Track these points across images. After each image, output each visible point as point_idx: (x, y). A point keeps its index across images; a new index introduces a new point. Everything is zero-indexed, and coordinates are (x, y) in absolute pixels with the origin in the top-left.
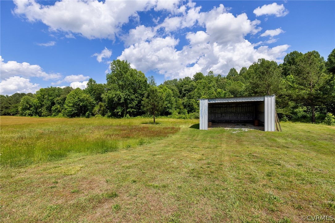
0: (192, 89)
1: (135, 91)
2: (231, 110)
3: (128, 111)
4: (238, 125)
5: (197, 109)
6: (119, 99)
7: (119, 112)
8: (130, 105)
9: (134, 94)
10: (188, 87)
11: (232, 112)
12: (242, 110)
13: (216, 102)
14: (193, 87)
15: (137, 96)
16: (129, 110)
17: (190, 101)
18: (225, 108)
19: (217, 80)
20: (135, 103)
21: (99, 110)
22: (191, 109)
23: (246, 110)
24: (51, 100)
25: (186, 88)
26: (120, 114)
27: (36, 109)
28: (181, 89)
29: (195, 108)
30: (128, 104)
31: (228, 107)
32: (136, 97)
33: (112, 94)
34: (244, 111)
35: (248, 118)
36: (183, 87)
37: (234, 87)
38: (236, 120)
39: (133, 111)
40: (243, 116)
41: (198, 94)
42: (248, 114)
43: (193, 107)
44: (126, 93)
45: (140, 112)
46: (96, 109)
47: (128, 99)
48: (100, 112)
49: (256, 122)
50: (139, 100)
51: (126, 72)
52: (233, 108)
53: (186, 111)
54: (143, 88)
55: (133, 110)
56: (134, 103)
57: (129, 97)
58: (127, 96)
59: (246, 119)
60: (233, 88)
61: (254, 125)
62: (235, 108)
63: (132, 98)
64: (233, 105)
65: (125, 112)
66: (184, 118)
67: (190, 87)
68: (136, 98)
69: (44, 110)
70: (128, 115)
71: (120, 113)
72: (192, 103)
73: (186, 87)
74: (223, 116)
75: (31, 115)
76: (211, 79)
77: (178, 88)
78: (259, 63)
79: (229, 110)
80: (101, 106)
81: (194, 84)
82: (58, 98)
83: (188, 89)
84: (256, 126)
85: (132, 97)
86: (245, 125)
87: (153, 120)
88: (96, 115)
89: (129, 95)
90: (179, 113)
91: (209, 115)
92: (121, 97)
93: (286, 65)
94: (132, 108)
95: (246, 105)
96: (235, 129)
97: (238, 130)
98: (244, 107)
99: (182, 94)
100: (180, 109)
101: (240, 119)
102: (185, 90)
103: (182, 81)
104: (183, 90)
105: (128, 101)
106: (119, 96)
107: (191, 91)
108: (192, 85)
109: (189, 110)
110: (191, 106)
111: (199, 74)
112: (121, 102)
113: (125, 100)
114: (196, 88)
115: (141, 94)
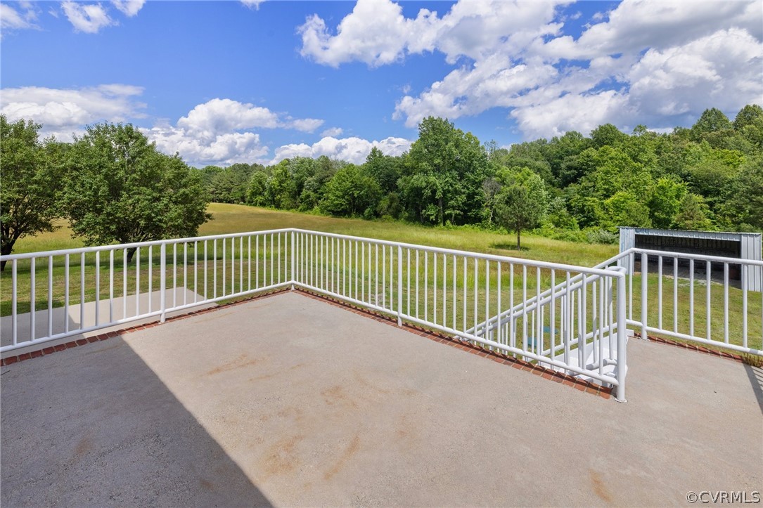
0: (587, 165)
1: (462, 176)
3: (446, 213)
5: (603, 219)
6: (434, 192)
7: (432, 215)
8: (451, 203)
9: (460, 180)
10: (576, 160)
14: (591, 161)
15: (465, 184)
16: (449, 212)
17: (586, 200)
20: (462, 198)
21: (389, 207)
22: (588, 218)
24: (297, 179)
25: (572, 163)
26: (434, 219)
27: (273, 194)
28: (558, 164)
29: (598, 217)
30: (448, 201)
32: (464, 188)
33: (418, 180)
36: (561, 158)
39: (456, 214)
43: (592, 215)
44: (447, 180)
45: (470, 217)
46: (384, 204)
47: (449, 192)
48: (390, 211)
50: (469, 193)
51: (447, 141)
53: (575, 220)
54: (479, 168)
55: (458, 212)
56: (459, 199)
57: (450, 187)
58: (448, 186)
60: (709, 171)
63: (455, 188)
65: (441, 215)
66: (573, 240)
67: (581, 160)
69: (285, 198)
70: (448, 222)
72: (592, 206)
73: (571, 160)
75: (263, 205)
76: (641, 147)
77: (548, 160)
80: (392, 200)
81: (593, 154)
82: (310, 179)
83: (576, 165)
85: (456, 186)
88: (384, 216)
89: (451, 184)
90: (557, 224)
92: (437, 187)
94: (453, 208)
99: (560, 176)
100: (560, 216)
102: (569, 168)
103: (558, 142)
104: (563, 166)
105: (449, 195)
106: (434, 185)
107: (585, 170)
108: (588, 156)
109: (583, 219)
110: (589, 213)
111: (606, 130)
112: (436, 197)
113: (445, 193)
114: (598, 163)
115: (474, 183)
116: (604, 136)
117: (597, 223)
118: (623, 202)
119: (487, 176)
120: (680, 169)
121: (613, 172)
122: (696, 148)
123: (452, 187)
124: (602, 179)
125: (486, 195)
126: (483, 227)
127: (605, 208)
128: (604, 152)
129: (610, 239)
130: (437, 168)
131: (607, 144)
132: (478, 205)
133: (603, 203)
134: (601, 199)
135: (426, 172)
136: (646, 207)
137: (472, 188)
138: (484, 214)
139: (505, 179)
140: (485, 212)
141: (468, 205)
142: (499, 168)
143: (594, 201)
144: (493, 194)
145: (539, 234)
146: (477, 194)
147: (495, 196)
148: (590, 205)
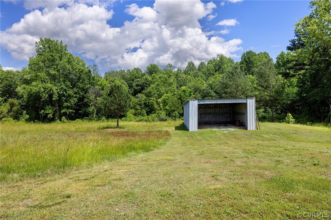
0: (146, 84)
1: (74, 86)
2: (210, 111)
3: (62, 112)
5: (157, 110)
6: (51, 96)
7: (49, 114)
8: (65, 104)
9: (72, 88)
10: (141, 81)
11: (211, 113)
12: (221, 111)
13: (206, 103)
14: (148, 81)
15: (76, 91)
16: (65, 111)
17: (149, 99)
18: (205, 109)
19: (177, 75)
20: (73, 101)
21: (9, 111)
22: (151, 109)
23: (224, 111)
25: (139, 83)
26: (52, 117)
28: (131, 84)
29: (156, 109)
30: (63, 103)
31: (207, 108)
32: (76, 93)
33: (36, 87)
34: (222, 112)
35: (226, 119)
36: (133, 80)
37: (196, 84)
38: (214, 121)
39: (69, 112)
40: (221, 117)
41: (157, 91)
42: (226, 115)
43: (153, 107)
44: (61, 86)
45: (80, 114)
46: (4, 109)
47: (64, 96)
48: (11, 114)
49: (237, 123)
50: (80, 97)
51: (61, 58)
52: (212, 109)
53: (144, 111)
54: (86, 80)
55: (71, 111)
56: (72, 101)
57: (65, 93)
58: (63, 91)
59: (224, 120)
61: (235, 126)
62: (213, 109)
63: (69, 94)
64: (212, 106)
65: (57, 114)
67: (143, 81)
68: (74, 94)
70: (64, 118)
71: (50, 116)
72: (153, 102)
73: (138, 81)
74: (203, 118)
76: (170, 74)
77: (126, 82)
78: (218, 59)
79: (208, 111)
80: (12, 105)
81: (149, 78)
83: (141, 84)
84: (238, 126)
85: (69, 92)
86: (226, 126)
87: (116, 124)
88: (4, 119)
89: (65, 90)
90: (135, 115)
91: (199, 116)
92: (53, 92)
93: (243, 64)
94: (68, 108)
95: (224, 105)
97: (226, 130)
98: (222, 108)
100: (136, 110)
101: (219, 120)
102: (137, 86)
103: (130, 73)
104: (134, 84)
105: (64, 98)
106: (50, 90)
107: (145, 86)
108: (146, 79)
109: (148, 110)
110: (151, 106)
111: (154, 66)
112: (53, 99)
113: (60, 96)
114: (151, 82)
115: (83, 89)
116: (152, 70)
117: (155, 112)
118: (167, 99)
119: (91, 85)
121: (161, 85)
122: (189, 77)
123: (66, 93)
124: (156, 89)
125: (92, 97)
126: (90, 120)
127: (158, 104)
128: (153, 77)
129: (164, 118)
130: (53, 78)
132: (87, 105)
133: (157, 101)
134: (156, 99)
135: (43, 81)
137: (82, 94)
138: (91, 110)
139: (103, 87)
140: (91, 109)
141: (78, 106)
142: (99, 81)
143: (153, 100)
144: (96, 97)
145: (126, 120)
146: (85, 98)
147: (98, 98)
148: (152, 102)
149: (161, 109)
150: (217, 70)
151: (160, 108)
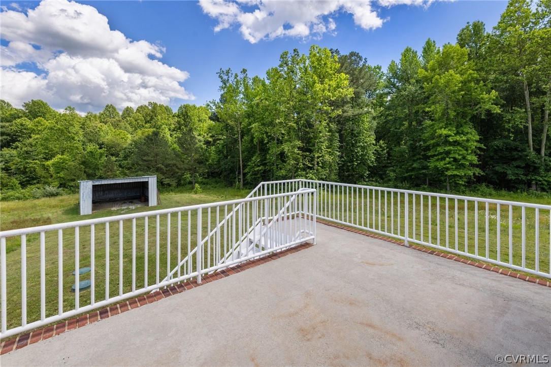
0: (23, 133)
4: (125, 203)
5: (44, 178)
10: (9, 127)
13: (103, 183)
14: (25, 129)
17: (27, 163)
19: (83, 124)
22: (30, 178)
23: (134, 185)
25: (4, 129)
29: (40, 176)
35: (136, 193)
38: (121, 197)
41: (44, 149)
42: (135, 189)
43: (34, 175)
49: (143, 198)
53: (15, 182)
59: (133, 194)
60: (114, 142)
61: (141, 201)
66: (19, 198)
67: (14, 128)
73: (2, 127)
76: (71, 122)
78: (150, 108)
83: (9, 132)
84: (143, 202)
86: (132, 202)
96: (123, 208)
97: (126, 209)
101: (127, 195)
107: (19, 136)
108: (22, 125)
109: (25, 179)
110: (31, 173)
111: (39, 104)
114: (33, 131)
116: (36, 109)
117: (38, 181)
118: (63, 163)
120: (98, 140)
121: (50, 140)
122: (105, 127)
124: (42, 145)
127: (45, 168)
128: (38, 122)
129: (55, 192)
131: (40, 116)
133: (44, 165)
134: (41, 161)
136: (82, 166)
143: (35, 163)
148: (31, 167)
149: (52, 176)
150: (148, 121)
151: (50, 175)
